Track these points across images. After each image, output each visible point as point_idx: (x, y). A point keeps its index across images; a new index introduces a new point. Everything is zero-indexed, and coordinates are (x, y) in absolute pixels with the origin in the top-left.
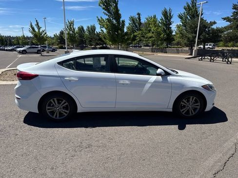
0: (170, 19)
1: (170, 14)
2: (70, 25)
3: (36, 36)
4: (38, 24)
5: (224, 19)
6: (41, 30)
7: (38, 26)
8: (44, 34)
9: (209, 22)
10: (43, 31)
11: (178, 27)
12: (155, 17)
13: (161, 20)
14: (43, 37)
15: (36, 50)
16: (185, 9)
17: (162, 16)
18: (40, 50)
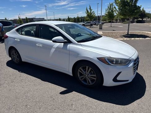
2: (111, 6)
3: (88, 15)
4: (90, 8)
6: (92, 12)
7: (91, 9)
8: (93, 14)
10: (93, 12)
14: (92, 16)
15: (89, 24)
18: (92, 24)
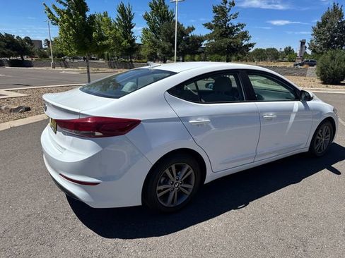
0: (131, 19)
1: (130, 12)
5: (205, 25)
9: (186, 28)
11: (145, 31)
12: (106, 15)
13: (117, 19)
16: (150, 6)
17: (119, 14)
